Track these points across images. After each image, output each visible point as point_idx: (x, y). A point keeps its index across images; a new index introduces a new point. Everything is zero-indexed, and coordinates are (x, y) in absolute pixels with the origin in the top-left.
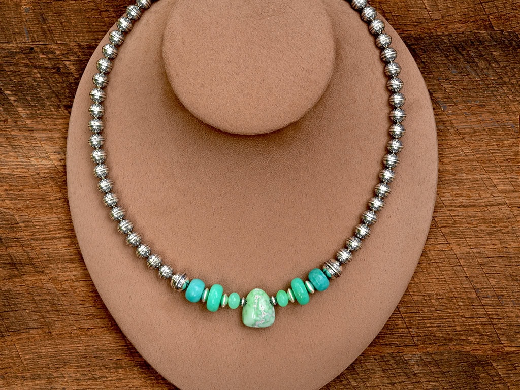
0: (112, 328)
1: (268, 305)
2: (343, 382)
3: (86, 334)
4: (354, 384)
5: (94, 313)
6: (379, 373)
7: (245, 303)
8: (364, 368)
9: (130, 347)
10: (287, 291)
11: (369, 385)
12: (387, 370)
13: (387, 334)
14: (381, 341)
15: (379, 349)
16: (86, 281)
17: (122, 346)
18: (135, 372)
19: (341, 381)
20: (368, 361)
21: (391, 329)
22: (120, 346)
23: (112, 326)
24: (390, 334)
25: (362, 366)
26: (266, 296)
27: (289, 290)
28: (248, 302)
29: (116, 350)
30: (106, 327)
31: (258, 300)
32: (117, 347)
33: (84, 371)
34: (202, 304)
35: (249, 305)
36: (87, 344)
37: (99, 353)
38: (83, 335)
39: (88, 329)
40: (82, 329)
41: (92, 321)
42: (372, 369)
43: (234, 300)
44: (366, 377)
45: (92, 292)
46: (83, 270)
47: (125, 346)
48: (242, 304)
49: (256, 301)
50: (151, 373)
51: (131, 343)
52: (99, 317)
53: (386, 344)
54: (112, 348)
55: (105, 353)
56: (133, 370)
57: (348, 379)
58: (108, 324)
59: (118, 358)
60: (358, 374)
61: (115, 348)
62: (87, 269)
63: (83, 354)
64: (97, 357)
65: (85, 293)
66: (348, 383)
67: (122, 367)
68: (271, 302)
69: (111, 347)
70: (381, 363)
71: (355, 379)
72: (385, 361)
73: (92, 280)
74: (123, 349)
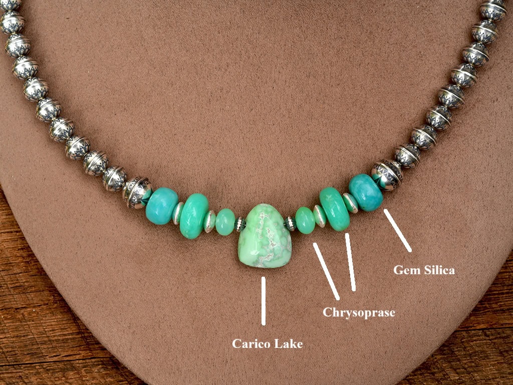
0: (56, 305)
1: (281, 230)
2: (436, 375)
3: (13, 318)
4: (454, 377)
5: (26, 284)
6: (495, 357)
7: (244, 226)
8: (468, 351)
9: (86, 335)
10: (312, 209)
11: (478, 377)
12: (507, 351)
13: (503, 294)
14: (494, 306)
15: (492, 318)
16: (11, 232)
17: (72, 334)
18: (96, 375)
19: (433, 374)
20: (474, 338)
21: (508, 286)
22: (69, 334)
23: (55, 302)
24: (507, 293)
25: (465, 348)
26: (277, 217)
27: (317, 207)
28: (247, 225)
29: (63, 340)
30: (45, 304)
31: (265, 221)
32: (65, 335)
33: (12, 377)
34: (173, 227)
35: (249, 229)
36: (16, 334)
37: (35, 347)
38: (9, 319)
39: (16, 309)
40: (6, 309)
41: (23, 296)
42: (482, 352)
43: (225, 222)
44: (473, 364)
45: (22, 249)
46: (6, 215)
47: (78, 333)
48: (239, 226)
49: (261, 222)
50: (122, 376)
51: (87, 329)
52: (33, 289)
53: (502, 310)
54: (56, 338)
55: (45, 346)
56: (91, 372)
57: (443, 370)
58: (49, 300)
59: (66, 354)
60: (459, 360)
61: (61, 338)
62: (12, 214)
63: (10, 349)
64: (32, 354)
65: (11, 253)
66: (444, 375)
67: (73, 368)
68: (286, 225)
69: (54, 336)
70: (496, 341)
71: (455, 370)
72: (503, 338)
73: (20, 231)
74: (74, 338)
